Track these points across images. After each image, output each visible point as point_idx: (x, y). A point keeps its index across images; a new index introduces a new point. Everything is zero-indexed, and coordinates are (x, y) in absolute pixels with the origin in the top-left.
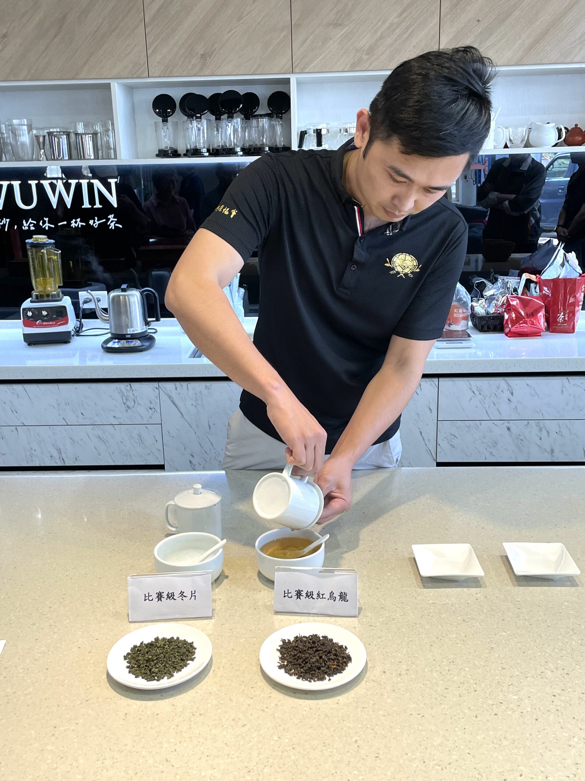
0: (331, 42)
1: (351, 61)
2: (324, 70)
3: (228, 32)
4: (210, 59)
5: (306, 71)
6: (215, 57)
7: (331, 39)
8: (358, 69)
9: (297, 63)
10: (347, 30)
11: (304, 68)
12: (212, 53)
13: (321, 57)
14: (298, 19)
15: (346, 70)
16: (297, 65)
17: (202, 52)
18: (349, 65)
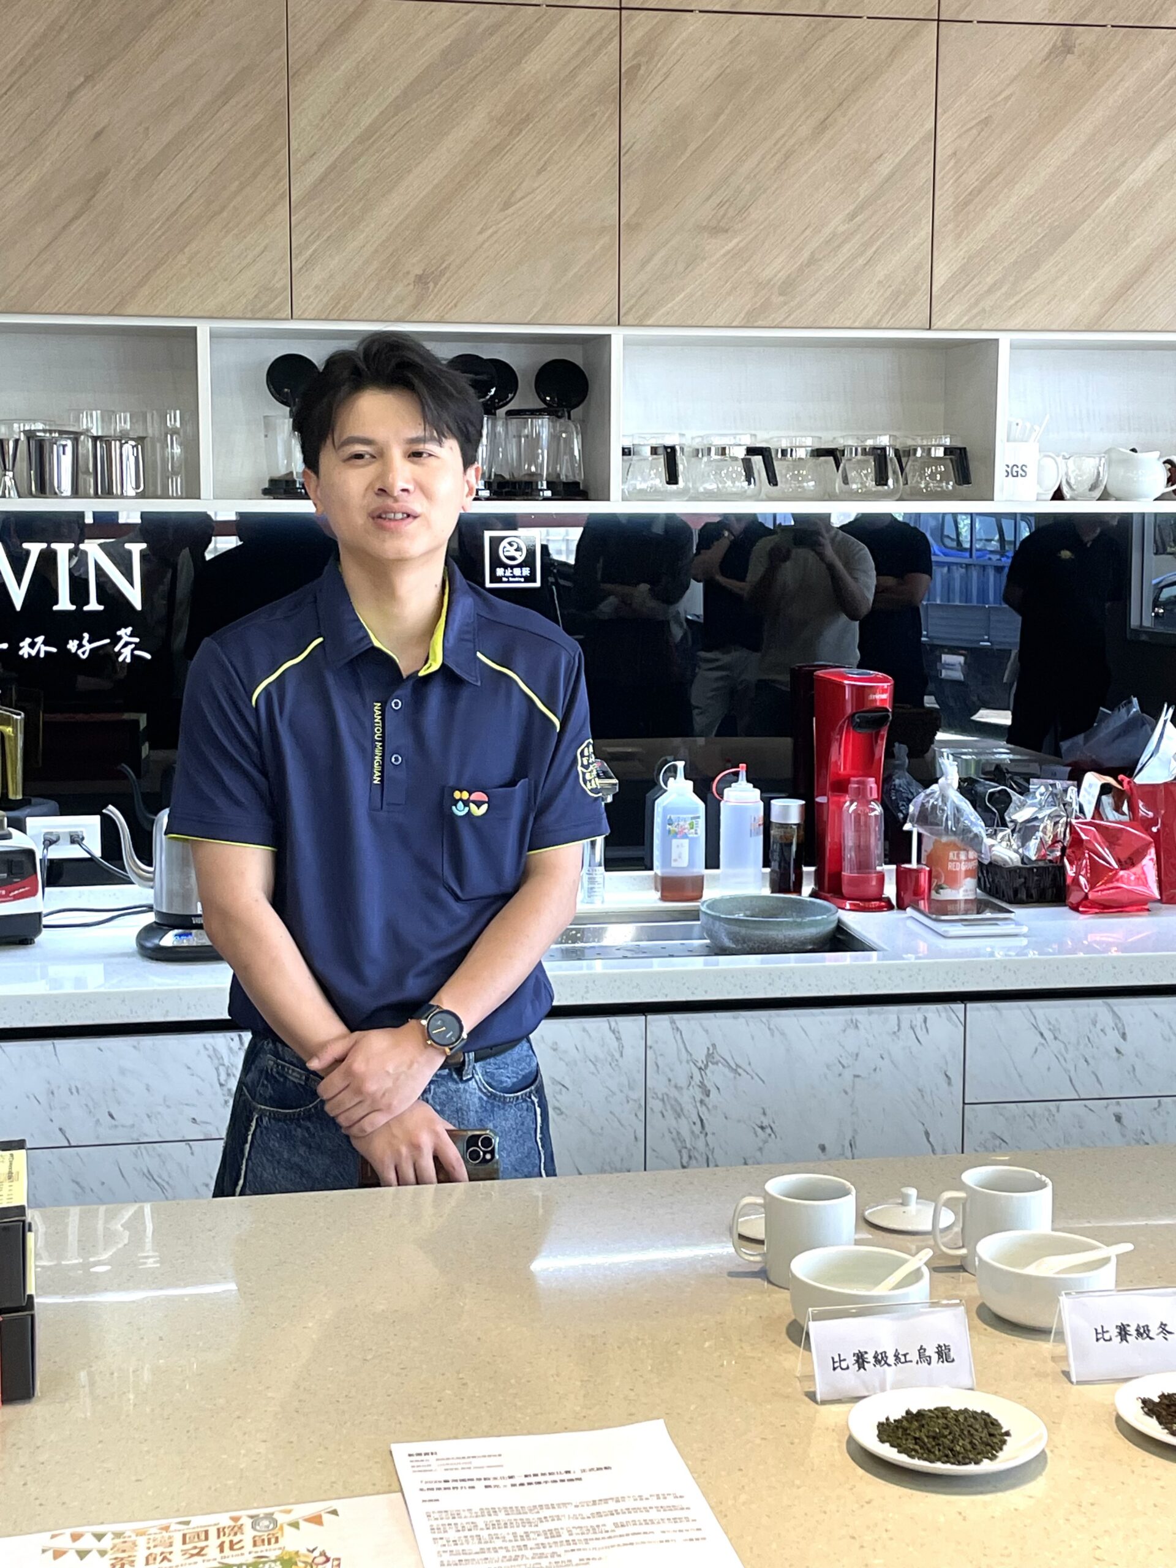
0: (705, 264)
1: (747, 308)
2: (690, 322)
3: (480, 233)
4: (435, 287)
5: (649, 322)
6: (449, 283)
7: (704, 259)
8: (759, 323)
9: (628, 306)
10: (741, 241)
11: (647, 315)
12: (443, 274)
13: (682, 296)
14: (634, 215)
15: (734, 324)
16: (630, 309)
17: (418, 271)
18: (742, 315)
